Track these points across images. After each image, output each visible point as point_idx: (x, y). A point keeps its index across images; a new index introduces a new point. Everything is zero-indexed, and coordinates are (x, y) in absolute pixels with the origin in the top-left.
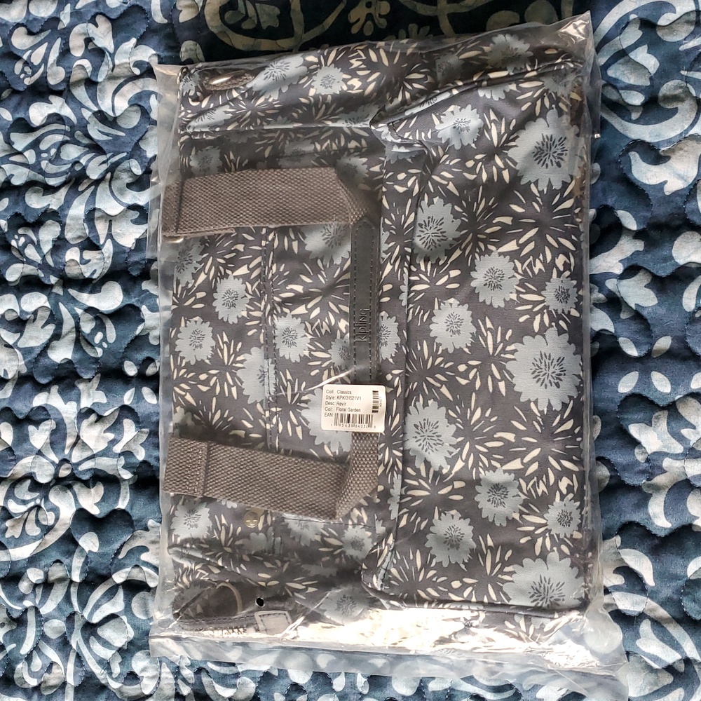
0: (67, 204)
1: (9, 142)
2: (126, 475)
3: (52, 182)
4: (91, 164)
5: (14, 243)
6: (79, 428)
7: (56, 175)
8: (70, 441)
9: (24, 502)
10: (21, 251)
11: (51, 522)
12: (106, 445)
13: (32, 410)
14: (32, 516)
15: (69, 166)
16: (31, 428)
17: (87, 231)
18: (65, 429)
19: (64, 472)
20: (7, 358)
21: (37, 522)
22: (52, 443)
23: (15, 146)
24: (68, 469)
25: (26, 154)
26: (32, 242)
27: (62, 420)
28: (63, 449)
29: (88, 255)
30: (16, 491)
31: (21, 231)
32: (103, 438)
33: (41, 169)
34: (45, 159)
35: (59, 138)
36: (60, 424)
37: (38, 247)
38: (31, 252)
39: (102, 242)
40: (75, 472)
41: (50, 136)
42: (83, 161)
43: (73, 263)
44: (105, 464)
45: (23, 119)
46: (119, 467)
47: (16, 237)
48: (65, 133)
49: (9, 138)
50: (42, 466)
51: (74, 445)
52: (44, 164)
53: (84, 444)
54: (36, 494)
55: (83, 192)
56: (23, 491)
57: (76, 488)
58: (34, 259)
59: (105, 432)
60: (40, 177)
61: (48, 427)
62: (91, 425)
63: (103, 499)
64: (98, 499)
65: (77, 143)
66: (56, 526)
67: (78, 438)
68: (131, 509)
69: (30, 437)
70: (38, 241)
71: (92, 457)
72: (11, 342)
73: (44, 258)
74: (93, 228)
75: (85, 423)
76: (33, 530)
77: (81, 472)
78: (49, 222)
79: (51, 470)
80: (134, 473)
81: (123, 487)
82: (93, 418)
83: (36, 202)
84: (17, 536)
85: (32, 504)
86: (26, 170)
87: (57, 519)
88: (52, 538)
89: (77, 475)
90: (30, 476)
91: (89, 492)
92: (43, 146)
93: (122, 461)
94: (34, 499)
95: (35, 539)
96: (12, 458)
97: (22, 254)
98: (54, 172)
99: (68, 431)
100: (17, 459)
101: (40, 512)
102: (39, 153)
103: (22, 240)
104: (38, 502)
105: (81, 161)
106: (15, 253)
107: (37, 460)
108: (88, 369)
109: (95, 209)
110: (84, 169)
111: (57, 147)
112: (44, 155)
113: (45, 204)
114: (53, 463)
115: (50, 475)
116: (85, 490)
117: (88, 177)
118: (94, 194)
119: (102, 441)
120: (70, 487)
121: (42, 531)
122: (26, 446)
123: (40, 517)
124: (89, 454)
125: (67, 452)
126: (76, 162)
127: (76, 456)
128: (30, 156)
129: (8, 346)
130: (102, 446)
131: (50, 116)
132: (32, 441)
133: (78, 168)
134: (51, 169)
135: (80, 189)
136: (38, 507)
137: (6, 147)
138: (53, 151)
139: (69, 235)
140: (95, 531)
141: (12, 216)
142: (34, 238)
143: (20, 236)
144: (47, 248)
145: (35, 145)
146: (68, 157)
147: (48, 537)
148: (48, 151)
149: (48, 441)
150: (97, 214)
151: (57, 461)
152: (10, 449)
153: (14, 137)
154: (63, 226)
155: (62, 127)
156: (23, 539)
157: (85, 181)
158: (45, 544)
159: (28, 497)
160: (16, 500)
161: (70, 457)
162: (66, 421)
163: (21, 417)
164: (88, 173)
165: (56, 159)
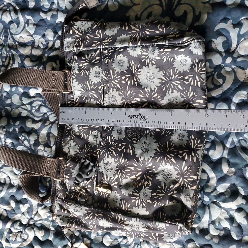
0: (41, 129)
1: (21, 100)
2: (53, 229)
3: (36, 119)
4: (51, 116)
5: (20, 138)
6: (38, 209)
7: (37, 117)
8: (34, 213)
9: (17, 229)
10: (23, 141)
11: (26, 238)
12: (47, 217)
13: (22, 198)
14: (19, 234)
15: (43, 114)
16: (21, 205)
17: (47, 140)
18: (33, 208)
19: (31, 223)
20: (15, 179)
21: (21, 237)
22: (28, 212)
23: (23, 102)
24: (33, 222)
25: (27, 106)
26: (27, 140)
27: (32, 205)
28: (32, 215)
29: (46, 149)
30: (14, 225)
31: (23, 134)
32: (46, 215)
33: (32, 113)
34: (34, 109)
35: (40, 103)
36: (31, 206)
37: (29, 141)
38: (26, 143)
39: (52, 145)
40: (35, 223)
41: (36, 102)
42: (48, 114)
43: (41, 151)
44: (46, 223)
45: (27, 92)
46: (50, 226)
47: (21, 136)
48: (42, 102)
49: (21, 98)
50: (24, 218)
51: (36, 214)
52: (33, 111)
53: (39, 215)
54: (21, 228)
55: (47, 126)
56: (17, 226)
57: (35, 229)
58: (27, 146)
59: (47, 213)
60: (32, 116)
61: (27, 206)
62: (42, 209)
63: (44, 236)
64: (42, 236)
65: (47, 107)
66: (27, 240)
67: (37, 212)
68: (53, 241)
69: (21, 208)
70: (29, 140)
71: (42, 220)
72: (17, 173)
73: (31, 146)
74: (49, 139)
75: (40, 208)
76: (19, 239)
77: (37, 224)
78: (33, 133)
79: (27, 220)
80: (55, 229)
81: (51, 233)
82: (43, 206)
83: (29, 125)
84: (14, 240)
85: (20, 230)
86: (27, 112)
87: (28, 238)
88: (25, 244)
89: (36, 224)
90: (19, 221)
91: (39, 232)
92: (34, 105)
93: (52, 224)
94: (21, 229)
95: (20, 242)
96: (14, 213)
97: (23, 143)
98: (37, 115)
99: (34, 209)
100: (16, 214)
101: (22, 234)
102: (32, 107)
103: (23, 138)
104: (22, 230)
105: (47, 114)
106: (20, 141)
107: (22, 216)
108: (43, 190)
109: (50, 133)
110: (48, 117)
111: (39, 106)
112: (34, 108)
113: (33, 127)
114: (28, 218)
115: (27, 222)
116: (38, 230)
117: (49, 120)
118: (51, 127)
119: (45, 215)
120: (33, 228)
121: (22, 240)
122: (19, 211)
123: (22, 236)
124: (40, 218)
125: (33, 216)
126: (45, 114)
127: (36, 218)
128: (29, 107)
129: (15, 174)
130: (45, 217)
131: (37, 94)
132: (21, 209)
133: (46, 116)
134: (36, 114)
135: (46, 124)
136: (22, 232)
137: (20, 101)
138: (37, 107)
139: (40, 140)
140: (40, 245)
141: (20, 127)
142: (28, 138)
143: (23, 136)
144: (32, 142)
145: (31, 104)
146: (43, 111)
147: (24, 243)
148: (35, 107)
149: (27, 211)
150: (51, 135)
151: (29, 218)
152: (13, 210)
153: (23, 98)
154: (38, 136)
155: (42, 99)
156: (15, 241)
157: (48, 121)
158: (23, 245)
159: (18, 228)
160: (14, 228)
161: (34, 218)
162: (33, 206)
163: (18, 200)
164: (49, 118)
165: (38, 110)
